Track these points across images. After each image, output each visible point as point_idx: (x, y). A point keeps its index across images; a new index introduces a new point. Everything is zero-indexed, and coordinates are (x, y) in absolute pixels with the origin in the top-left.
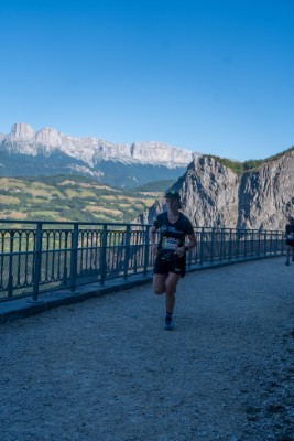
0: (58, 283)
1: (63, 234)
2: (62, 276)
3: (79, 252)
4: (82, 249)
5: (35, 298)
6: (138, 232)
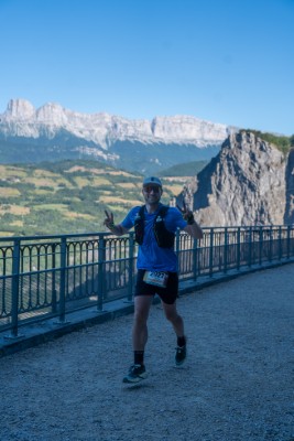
1: (50, 249)
2: (49, 300)
3: (71, 271)
4: (74, 267)
5: (15, 333)
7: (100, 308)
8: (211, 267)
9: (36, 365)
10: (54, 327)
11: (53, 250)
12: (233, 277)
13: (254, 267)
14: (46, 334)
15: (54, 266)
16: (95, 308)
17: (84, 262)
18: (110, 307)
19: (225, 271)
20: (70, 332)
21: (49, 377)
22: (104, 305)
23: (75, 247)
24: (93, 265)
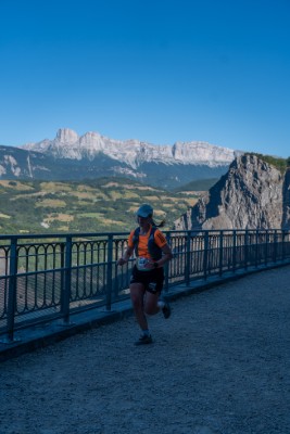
7: (109, 308)
8: (221, 266)
9: (26, 376)
10: (57, 329)
11: (62, 250)
12: (242, 276)
13: (260, 267)
14: (46, 338)
15: (62, 265)
16: (104, 309)
18: (119, 307)
19: (234, 270)
20: (74, 335)
21: (35, 393)
22: (113, 305)
23: (85, 246)
24: (98, 265)
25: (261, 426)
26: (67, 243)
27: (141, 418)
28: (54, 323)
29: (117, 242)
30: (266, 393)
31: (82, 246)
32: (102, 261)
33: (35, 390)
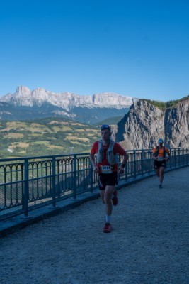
0: (21, 207)
1: (19, 167)
2: (20, 201)
4: (33, 180)
6: (84, 158)
7: (54, 205)
10: (20, 221)
11: (22, 168)
12: (140, 180)
13: (151, 173)
14: (13, 227)
15: (22, 179)
16: (51, 206)
17: (44, 175)
18: (61, 205)
19: (135, 176)
21: (7, 265)
22: (57, 203)
23: (37, 165)
24: (46, 177)
25: (156, 280)
26: (26, 163)
27: (78, 278)
28: (18, 217)
29: (58, 161)
30: (159, 257)
31: (35, 165)
32: (48, 174)
33: (6, 263)
